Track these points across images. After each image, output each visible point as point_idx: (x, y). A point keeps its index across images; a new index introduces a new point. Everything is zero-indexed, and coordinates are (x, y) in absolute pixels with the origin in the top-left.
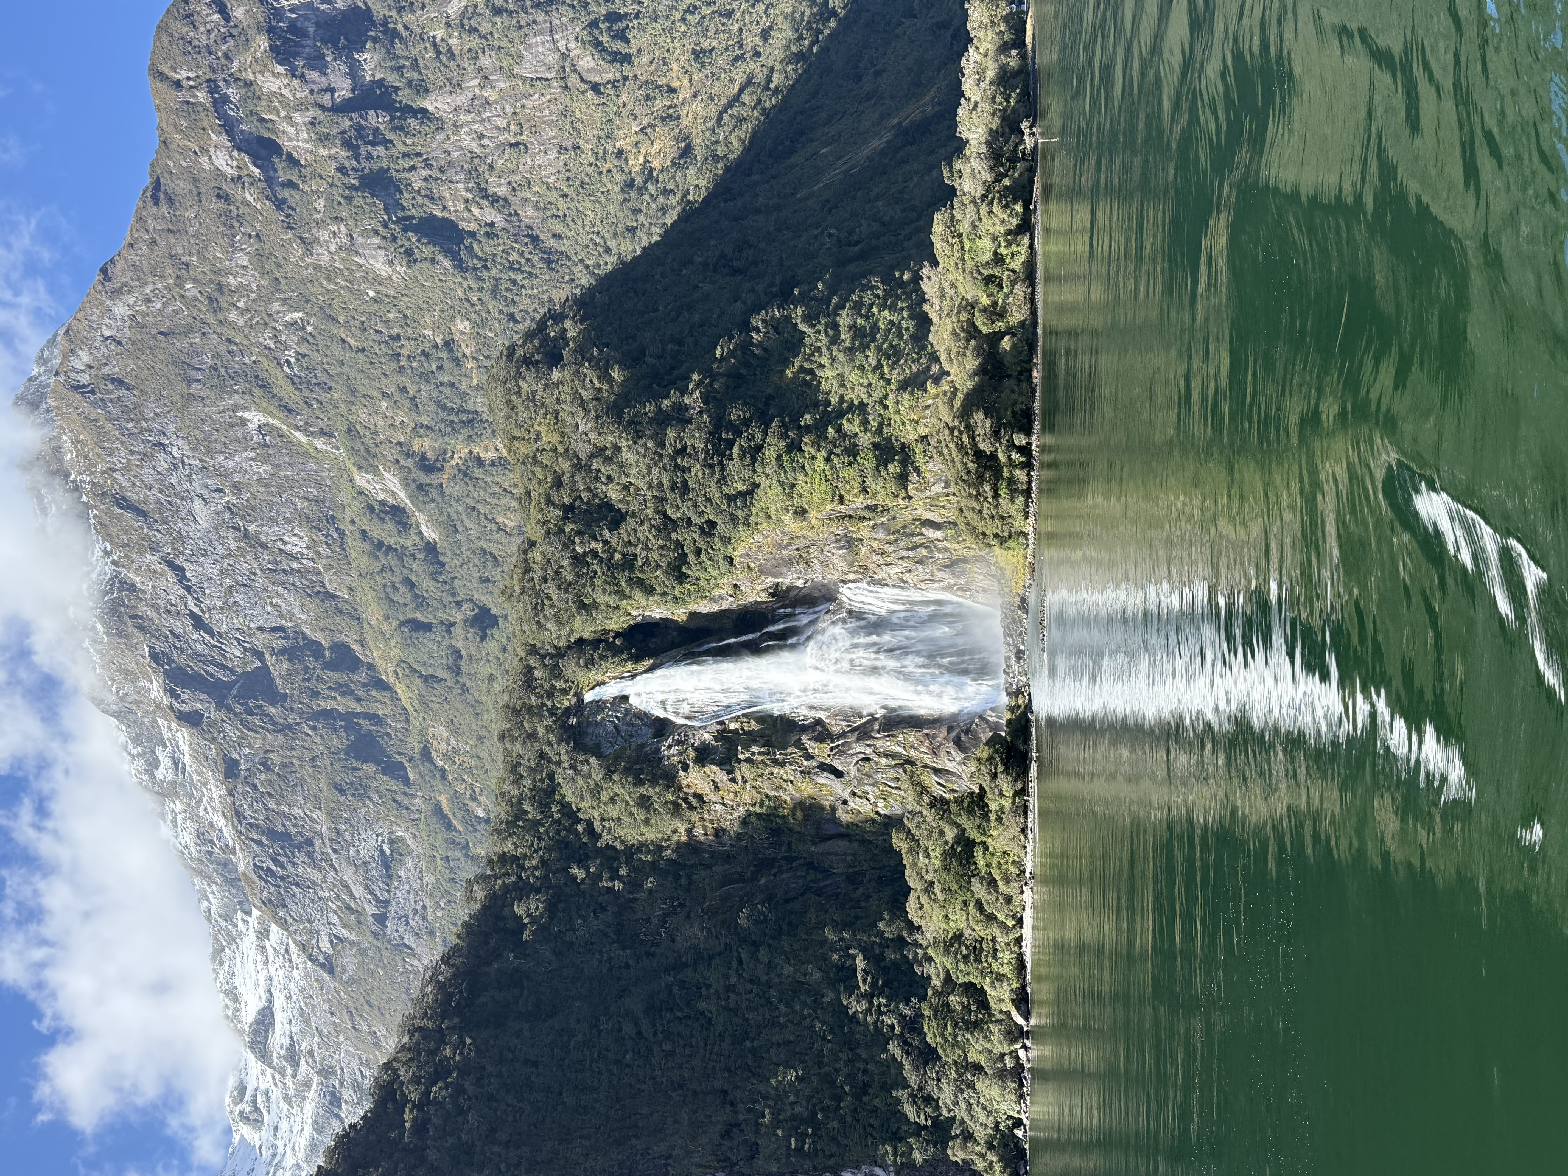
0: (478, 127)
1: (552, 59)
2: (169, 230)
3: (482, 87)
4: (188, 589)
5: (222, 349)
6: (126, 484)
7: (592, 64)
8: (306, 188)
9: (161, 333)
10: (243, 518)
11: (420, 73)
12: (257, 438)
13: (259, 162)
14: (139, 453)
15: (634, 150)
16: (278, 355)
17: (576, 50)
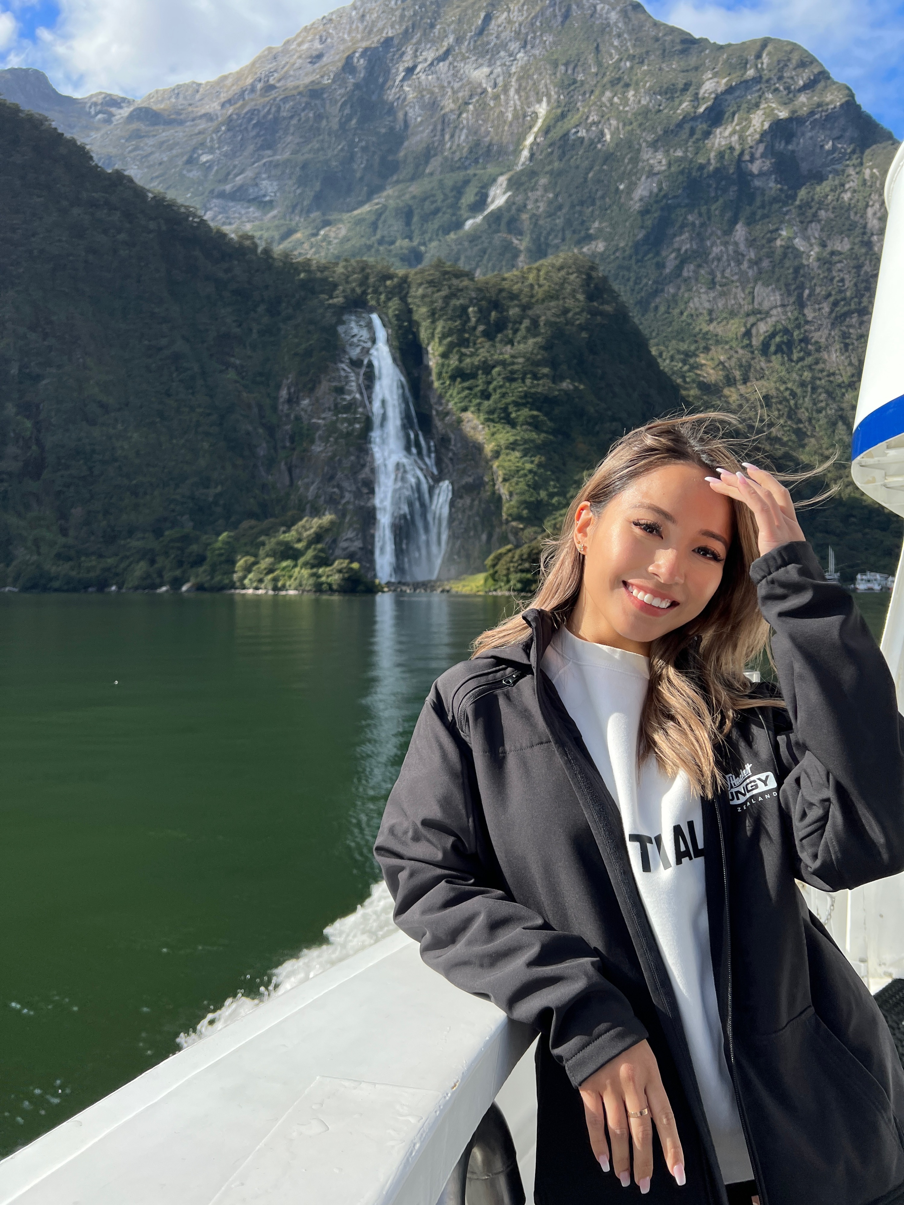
0: (725, 257)
1: (766, 306)
2: (664, 51)
3: (750, 261)
4: (432, 64)
5: (587, 87)
6: (500, 21)
7: (761, 331)
8: (690, 144)
9: (598, 45)
10: (477, 101)
11: (760, 220)
12: (529, 111)
13: (707, 112)
14: (520, 30)
15: (709, 357)
16: (583, 125)
17: (771, 321)
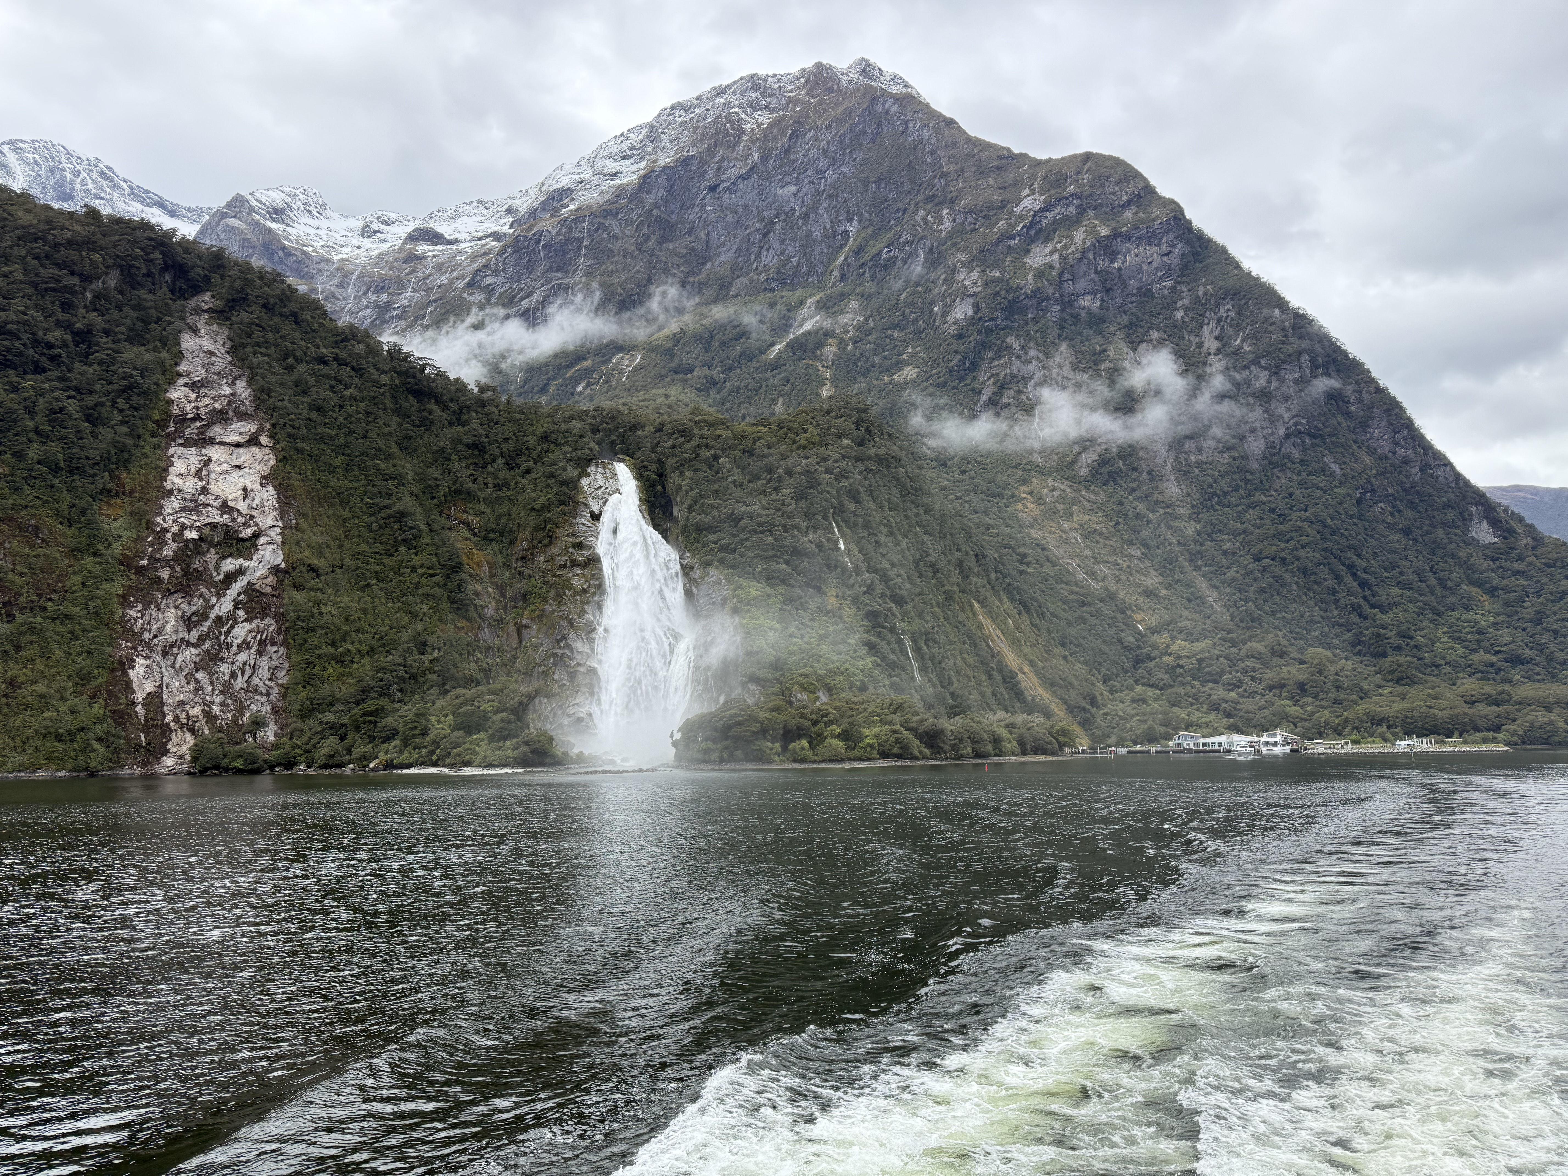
2: (980, 167)
4: (735, 182)
5: (900, 205)
6: (807, 138)
8: (1007, 263)
9: (910, 162)
10: (785, 220)
12: (840, 229)
13: (1024, 230)
14: (828, 148)
16: (896, 244)
